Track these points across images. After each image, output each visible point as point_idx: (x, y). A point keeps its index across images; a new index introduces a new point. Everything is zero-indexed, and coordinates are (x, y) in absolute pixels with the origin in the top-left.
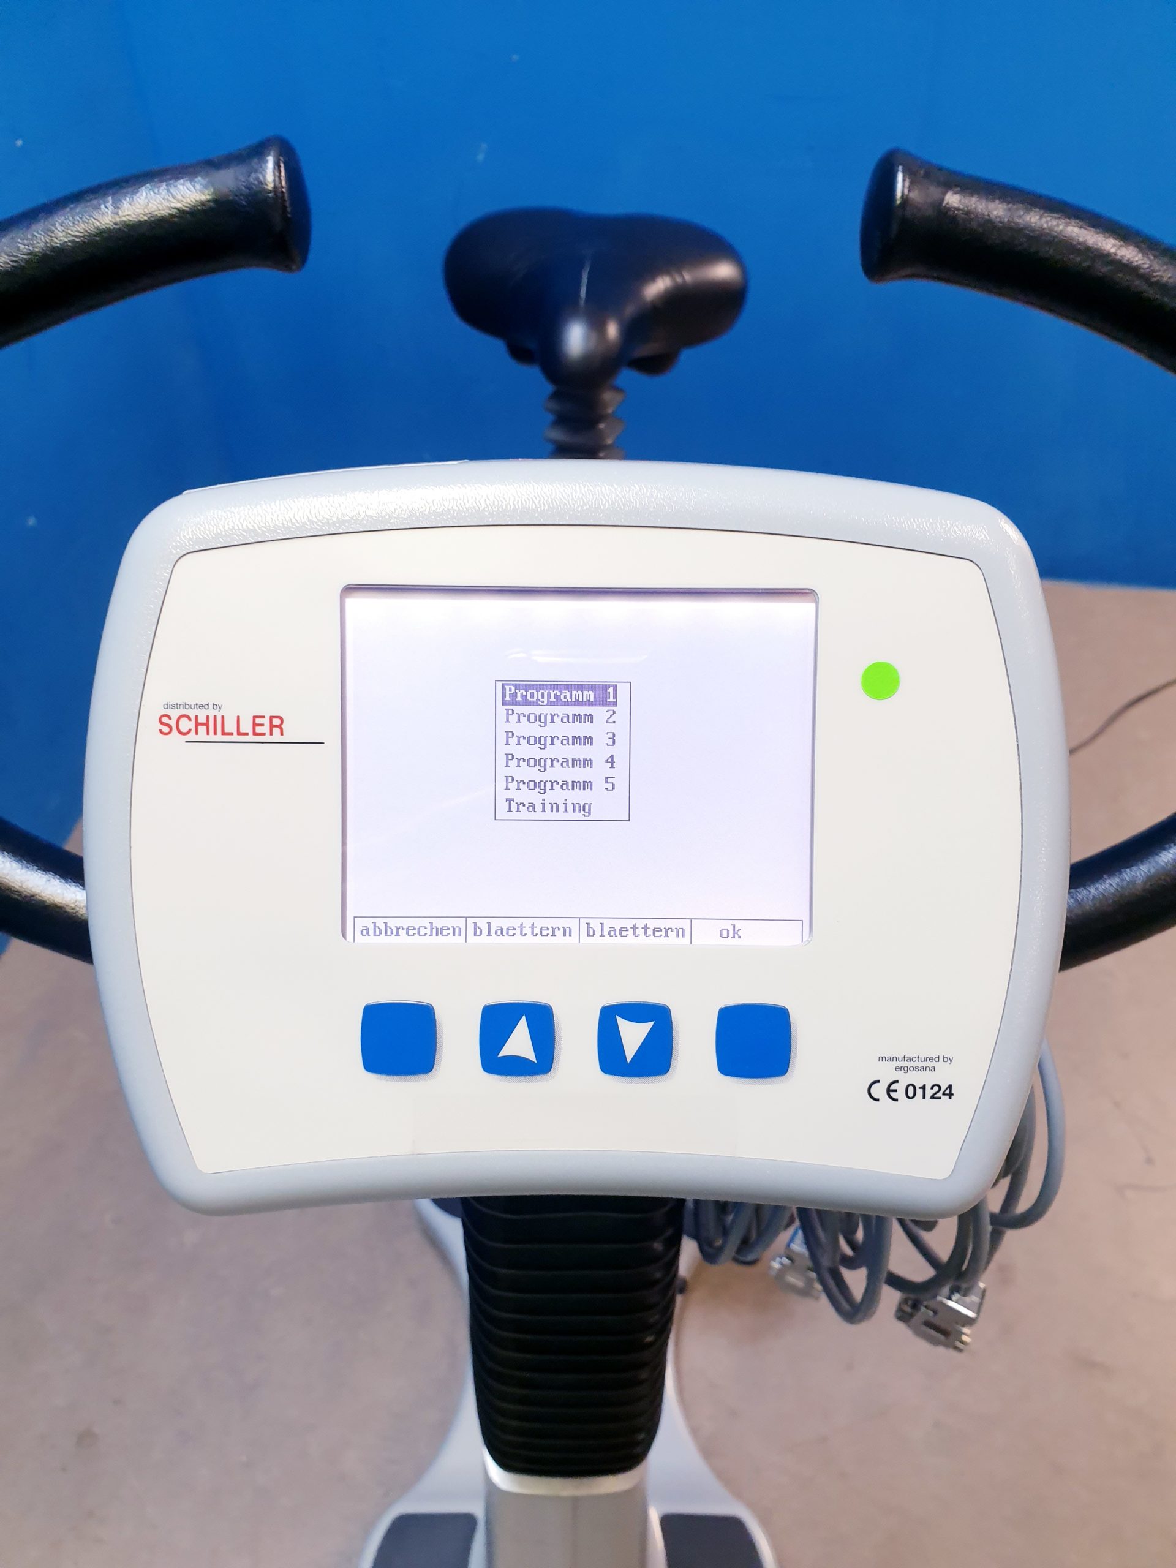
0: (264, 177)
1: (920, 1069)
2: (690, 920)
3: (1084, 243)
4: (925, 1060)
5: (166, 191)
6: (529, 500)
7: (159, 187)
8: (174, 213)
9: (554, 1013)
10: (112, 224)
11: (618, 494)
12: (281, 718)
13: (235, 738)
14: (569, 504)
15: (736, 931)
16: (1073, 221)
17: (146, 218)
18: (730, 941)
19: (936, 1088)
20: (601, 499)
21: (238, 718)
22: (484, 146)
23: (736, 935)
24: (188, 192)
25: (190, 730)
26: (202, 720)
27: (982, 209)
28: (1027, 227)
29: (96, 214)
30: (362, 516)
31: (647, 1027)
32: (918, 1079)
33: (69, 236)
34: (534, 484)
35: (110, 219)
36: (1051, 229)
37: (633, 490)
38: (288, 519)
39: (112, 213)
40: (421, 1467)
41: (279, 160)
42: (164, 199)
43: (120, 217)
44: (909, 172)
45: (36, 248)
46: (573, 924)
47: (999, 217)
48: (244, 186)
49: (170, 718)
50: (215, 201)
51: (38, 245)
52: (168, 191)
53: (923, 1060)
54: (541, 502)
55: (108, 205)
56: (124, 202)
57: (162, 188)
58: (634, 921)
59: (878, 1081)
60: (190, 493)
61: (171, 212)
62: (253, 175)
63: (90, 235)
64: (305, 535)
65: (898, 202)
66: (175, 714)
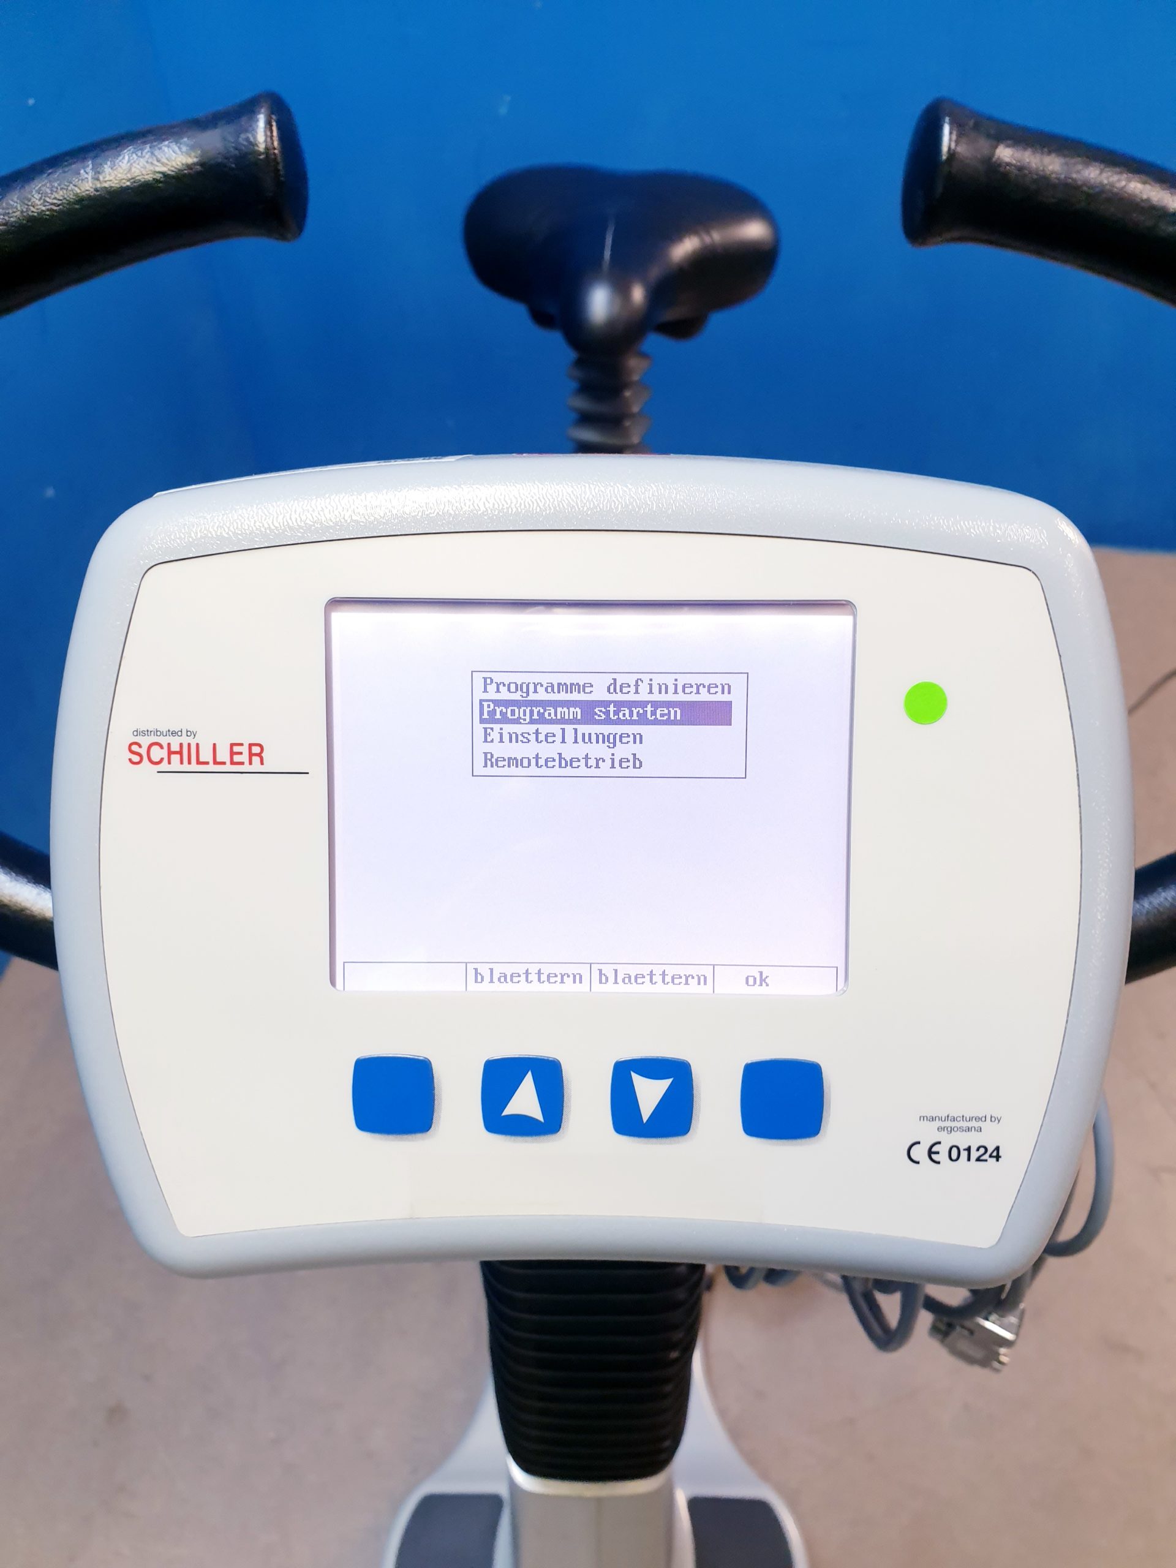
0: (255, 138)
1: (964, 1129)
2: (712, 967)
3: (1148, 200)
4: (971, 1119)
5: (149, 154)
6: (533, 503)
7: (142, 150)
8: (158, 178)
9: (563, 1068)
10: (92, 190)
11: (634, 496)
12: (260, 745)
13: (211, 767)
14: (578, 507)
15: (763, 978)
16: (1137, 177)
17: (128, 184)
18: (757, 990)
19: (982, 1150)
20: (614, 501)
21: (214, 745)
22: (508, 98)
23: (763, 983)
24: (174, 154)
25: (162, 759)
26: (175, 747)
27: (1036, 164)
28: (1086, 183)
29: (75, 180)
30: (349, 521)
31: (663, 1085)
32: (963, 1140)
33: (47, 204)
34: (539, 484)
35: (91, 185)
36: (1112, 185)
37: (650, 490)
38: (266, 526)
39: (92, 178)
40: (448, 1447)
41: (271, 118)
42: (147, 162)
43: (101, 183)
44: (958, 125)
45: (12, 217)
46: (584, 970)
47: (1056, 173)
48: (233, 147)
49: (140, 746)
50: (202, 164)
51: (15, 214)
52: (152, 153)
53: (968, 1119)
54: (547, 505)
55: (89, 169)
56: (105, 166)
57: (146, 151)
58: (651, 967)
59: (919, 1143)
60: (161, 495)
61: (155, 177)
62: (243, 136)
63: (69, 203)
64: (285, 544)
65: (944, 158)
66: (145, 741)
